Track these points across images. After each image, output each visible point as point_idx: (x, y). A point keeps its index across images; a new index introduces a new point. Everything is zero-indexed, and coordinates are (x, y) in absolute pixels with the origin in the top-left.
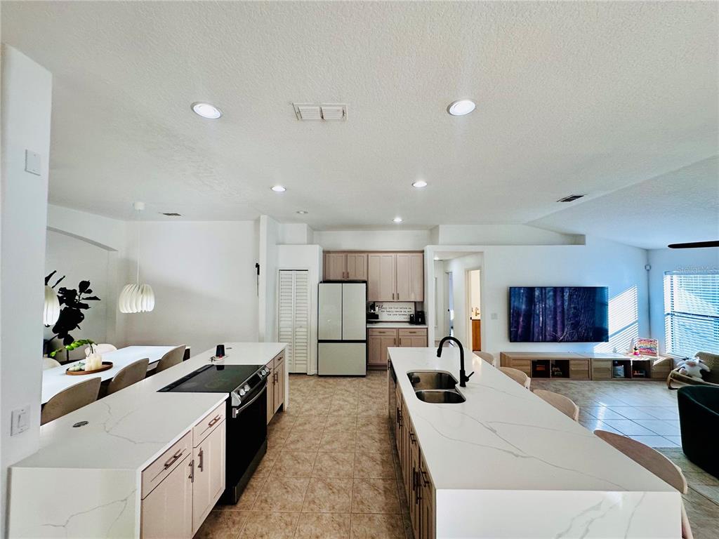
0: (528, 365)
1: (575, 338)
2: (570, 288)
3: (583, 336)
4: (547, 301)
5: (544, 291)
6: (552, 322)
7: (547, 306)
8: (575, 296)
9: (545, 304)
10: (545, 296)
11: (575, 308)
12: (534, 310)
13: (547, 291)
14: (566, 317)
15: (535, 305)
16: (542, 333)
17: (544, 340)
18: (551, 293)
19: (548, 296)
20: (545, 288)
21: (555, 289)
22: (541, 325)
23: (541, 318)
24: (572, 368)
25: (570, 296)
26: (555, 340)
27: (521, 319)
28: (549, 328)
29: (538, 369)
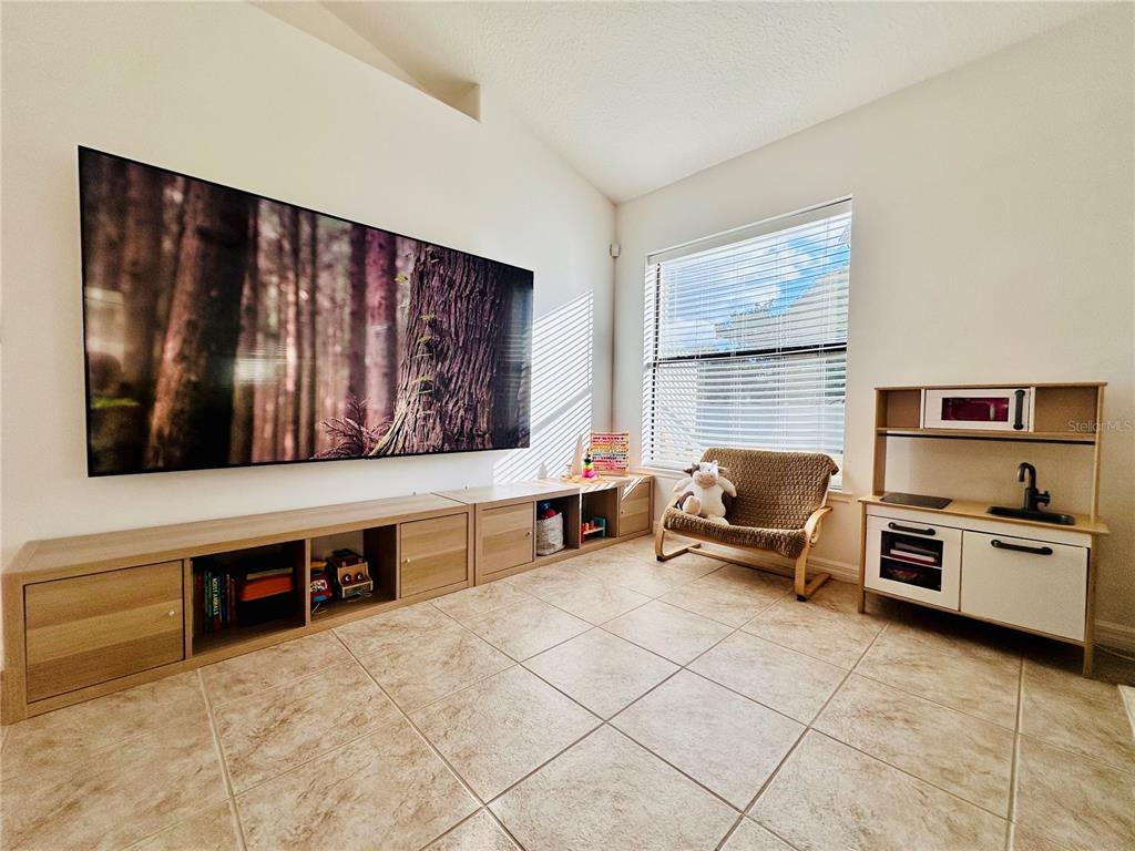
0: (163, 596)
1: (436, 438)
2: (421, 244)
3: (461, 432)
4: (324, 279)
5: (306, 229)
6: (345, 372)
7: (324, 302)
8: (435, 282)
9: (313, 290)
10: (314, 253)
11: (433, 324)
12: (253, 311)
13: (322, 232)
14: (403, 356)
15: (258, 288)
16: (296, 421)
17: (307, 454)
18: (343, 248)
19: (325, 258)
20: (313, 215)
21: (361, 235)
22: (290, 386)
23: (291, 353)
24: (408, 554)
25: (421, 276)
26: (356, 449)
27: (171, 348)
28: (332, 400)
29: (253, 593)
